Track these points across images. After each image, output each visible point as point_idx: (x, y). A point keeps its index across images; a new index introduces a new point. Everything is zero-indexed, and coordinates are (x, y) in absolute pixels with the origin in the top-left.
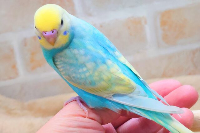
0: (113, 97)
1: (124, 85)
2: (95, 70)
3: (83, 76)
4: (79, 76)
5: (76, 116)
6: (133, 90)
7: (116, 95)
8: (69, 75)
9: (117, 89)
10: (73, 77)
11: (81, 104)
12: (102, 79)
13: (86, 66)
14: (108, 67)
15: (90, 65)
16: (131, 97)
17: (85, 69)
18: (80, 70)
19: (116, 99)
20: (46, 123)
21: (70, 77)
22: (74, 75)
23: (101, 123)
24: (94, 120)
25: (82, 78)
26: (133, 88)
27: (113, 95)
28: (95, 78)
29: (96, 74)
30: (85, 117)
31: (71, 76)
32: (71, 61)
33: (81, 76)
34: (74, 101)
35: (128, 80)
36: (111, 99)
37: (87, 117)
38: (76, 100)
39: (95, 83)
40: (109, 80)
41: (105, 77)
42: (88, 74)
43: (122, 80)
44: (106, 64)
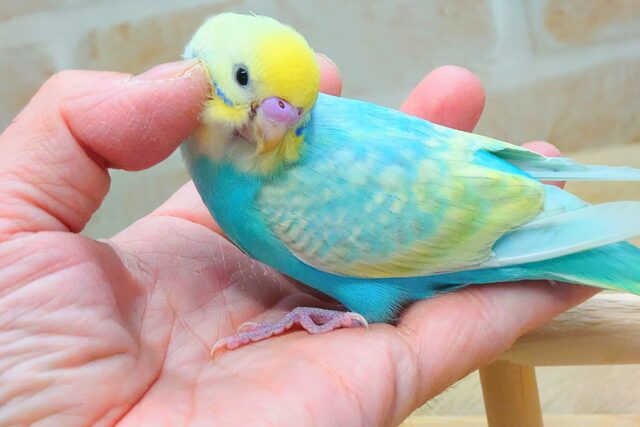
1: (514, 197)
4: (371, 227)
18: (369, 208)
26: (539, 195)
27: (493, 249)
32: (327, 194)
36: (494, 263)
42: (396, 207)
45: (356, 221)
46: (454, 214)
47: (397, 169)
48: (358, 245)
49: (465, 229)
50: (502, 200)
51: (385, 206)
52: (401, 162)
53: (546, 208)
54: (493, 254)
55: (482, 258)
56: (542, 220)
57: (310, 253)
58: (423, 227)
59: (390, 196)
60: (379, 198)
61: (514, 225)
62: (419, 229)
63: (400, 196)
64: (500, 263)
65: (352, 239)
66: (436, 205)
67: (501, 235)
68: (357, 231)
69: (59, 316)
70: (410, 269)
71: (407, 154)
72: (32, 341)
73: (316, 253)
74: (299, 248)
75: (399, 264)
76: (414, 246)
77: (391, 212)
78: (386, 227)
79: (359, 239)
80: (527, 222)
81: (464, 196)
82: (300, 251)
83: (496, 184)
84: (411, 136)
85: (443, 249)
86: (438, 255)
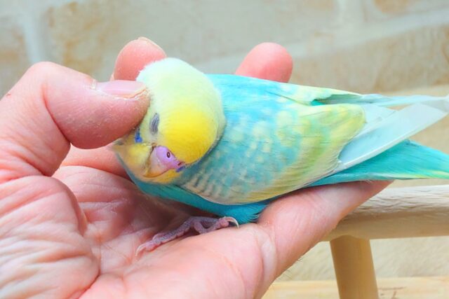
18: (248, 154)
45: (242, 166)
46: (306, 143)
48: (247, 181)
49: (316, 150)
50: (337, 124)
51: (258, 150)
52: (264, 118)
53: (367, 121)
54: (340, 162)
55: (334, 166)
56: (367, 129)
57: (216, 195)
58: (288, 157)
59: (260, 142)
60: (253, 146)
61: (349, 138)
62: (286, 159)
63: (267, 140)
64: (346, 166)
65: (242, 178)
66: (294, 139)
67: (342, 148)
68: (244, 172)
69: (41, 228)
70: (286, 187)
71: (266, 111)
72: (22, 244)
73: (220, 195)
74: (208, 194)
75: (278, 186)
76: (285, 171)
77: (264, 153)
78: (263, 164)
79: (246, 177)
80: (358, 134)
81: (310, 128)
82: (208, 196)
83: (330, 114)
84: (268, 97)
85: (306, 167)
86: (304, 173)
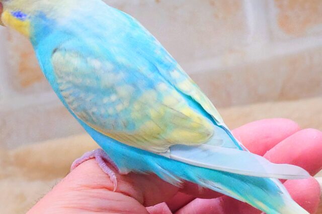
0: (170, 150)
1: (191, 129)
2: (133, 99)
3: (111, 111)
4: (103, 111)
5: (94, 188)
6: (209, 137)
7: (175, 147)
8: (85, 110)
9: (177, 135)
10: (93, 113)
11: (104, 164)
12: (147, 117)
13: (116, 92)
14: (159, 95)
15: (124, 91)
16: (205, 151)
17: (113, 98)
18: (106, 100)
19: (176, 155)
20: (37, 202)
21: (87, 114)
22: (94, 110)
23: (143, 201)
24: (129, 195)
25: (109, 116)
26: (208, 135)
27: (170, 148)
28: (135, 115)
29: (136, 106)
30: (110, 189)
31: (90, 112)
33: (107, 111)
34: (90, 159)
35: (199, 118)
36: (167, 156)
37: (114, 190)
38: (94, 158)
39: (134, 125)
40: (161, 118)
41: (152, 113)
42: (120, 107)
43: (186, 118)
44: (155, 89)
45: (95, 104)
46: (151, 125)
47: (131, 88)
52: (134, 85)
59: (119, 100)
63: (125, 103)
77: (115, 109)
